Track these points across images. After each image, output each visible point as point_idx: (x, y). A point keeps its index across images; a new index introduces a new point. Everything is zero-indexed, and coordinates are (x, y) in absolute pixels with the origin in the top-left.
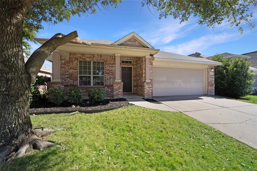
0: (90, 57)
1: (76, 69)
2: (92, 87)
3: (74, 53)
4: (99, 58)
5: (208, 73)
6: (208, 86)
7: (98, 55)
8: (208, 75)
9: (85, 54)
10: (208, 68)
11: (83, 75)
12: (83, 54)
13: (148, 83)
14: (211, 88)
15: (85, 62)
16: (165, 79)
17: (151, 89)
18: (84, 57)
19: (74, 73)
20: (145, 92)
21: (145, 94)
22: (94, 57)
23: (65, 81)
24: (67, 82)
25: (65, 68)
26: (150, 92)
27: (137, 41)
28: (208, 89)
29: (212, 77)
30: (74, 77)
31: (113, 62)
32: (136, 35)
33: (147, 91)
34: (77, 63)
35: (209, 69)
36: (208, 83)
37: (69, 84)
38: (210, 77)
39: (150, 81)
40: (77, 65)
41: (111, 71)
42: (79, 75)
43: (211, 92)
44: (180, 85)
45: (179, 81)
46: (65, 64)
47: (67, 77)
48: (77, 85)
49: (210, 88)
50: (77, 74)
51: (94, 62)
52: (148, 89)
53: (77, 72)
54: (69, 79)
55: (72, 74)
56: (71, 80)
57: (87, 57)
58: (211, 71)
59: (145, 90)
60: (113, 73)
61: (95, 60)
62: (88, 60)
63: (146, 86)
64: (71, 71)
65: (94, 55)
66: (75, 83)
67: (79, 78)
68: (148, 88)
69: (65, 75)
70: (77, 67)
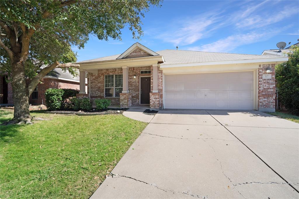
0: (113, 72)
1: (102, 83)
2: (114, 98)
3: (101, 70)
4: (120, 71)
5: (259, 77)
6: (259, 97)
7: (119, 69)
8: (258, 79)
9: (108, 69)
10: (259, 69)
11: (107, 88)
12: (107, 70)
13: (154, 94)
14: (265, 99)
15: (109, 76)
16: (183, 89)
17: (157, 100)
18: (108, 72)
19: (101, 86)
20: (151, 103)
21: (151, 105)
22: (115, 71)
23: (95, 93)
24: (97, 94)
25: (95, 82)
26: (157, 104)
27: (142, 51)
28: (258, 101)
29: (268, 82)
30: (101, 90)
31: (132, 73)
32: (139, 46)
33: (153, 102)
34: (103, 77)
35: (261, 71)
36: (259, 92)
37: (98, 96)
38: (265, 83)
39: (157, 91)
40: (104, 79)
41: (130, 82)
42: (105, 88)
43: (267, 106)
44: (205, 95)
45: (204, 90)
46: (95, 80)
47: (96, 90)
48: (103, 97)
49: (263, 99)
50: (103, 87)
51: (116, 76)
52: (154, 100)
53: (103, 85)
54: (97, 92)
55: (100, 87)
56: (99, 92)
57: (110, 72)
58: (265, 73)
59: (151, 101)
60: (132, 84)
61: (116, 73)
62: (111, 74)
63: (152, 97)
64: (99, 85)
65: (116, 69)
66: (102, 95)
67: (104, 91)
68: (155, 98)
69: (95, 88)
70: (103, 81)
